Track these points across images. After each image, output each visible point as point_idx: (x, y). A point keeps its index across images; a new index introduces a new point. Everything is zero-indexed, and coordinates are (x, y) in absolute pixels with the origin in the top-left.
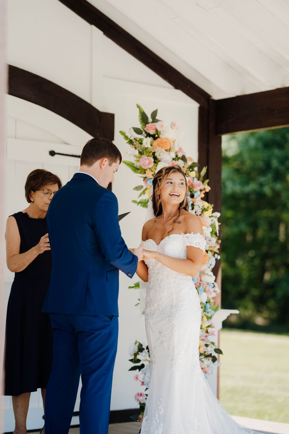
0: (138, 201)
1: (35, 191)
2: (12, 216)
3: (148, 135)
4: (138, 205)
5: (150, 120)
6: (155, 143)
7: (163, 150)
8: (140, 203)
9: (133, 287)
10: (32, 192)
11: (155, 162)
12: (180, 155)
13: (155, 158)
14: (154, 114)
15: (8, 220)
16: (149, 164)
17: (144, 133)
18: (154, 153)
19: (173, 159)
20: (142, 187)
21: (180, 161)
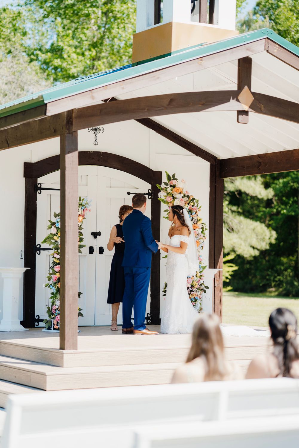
0: (166, 217)
1: (123, 215)
2: (115, 226)
3: (171, 186)
4: (166, 219)
5: (172, 178)
6: (174, 190)
7: (177, 193)
8: (167, 218)
9: (164, 257)
10: (122, 216)
11: (173, 199)
12: (186, 195)
13: (173, 197)
14: (174, 175)
15: (113, 228)
16: (170, 200)
17: (169, 185)
18: (173, 195)
19: (183, 197)
20: (168, 210)
21: (186, 198)
